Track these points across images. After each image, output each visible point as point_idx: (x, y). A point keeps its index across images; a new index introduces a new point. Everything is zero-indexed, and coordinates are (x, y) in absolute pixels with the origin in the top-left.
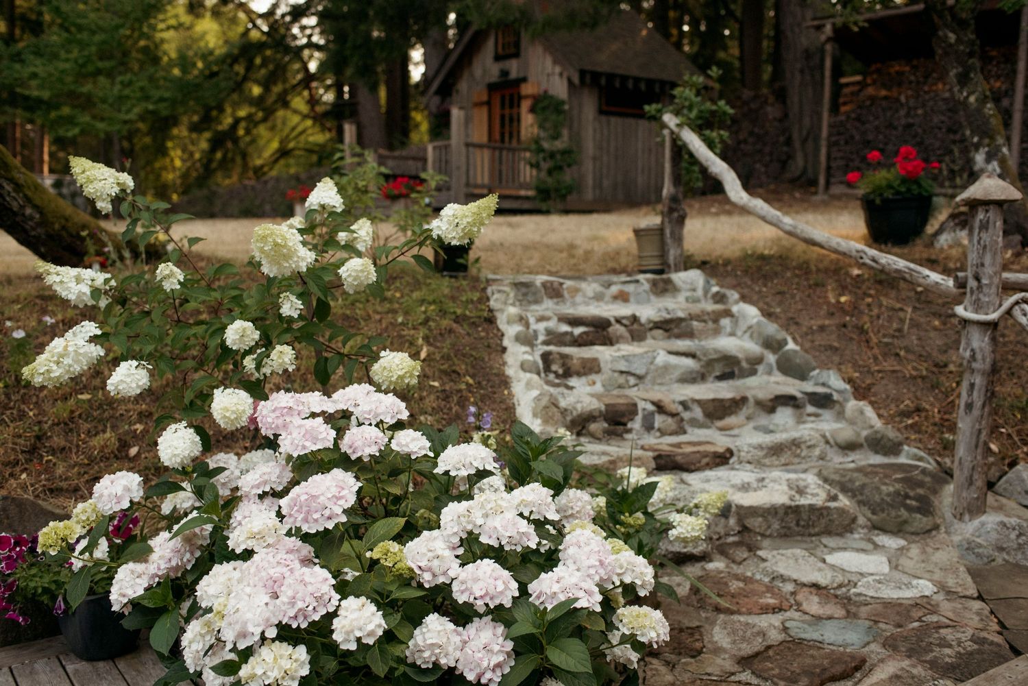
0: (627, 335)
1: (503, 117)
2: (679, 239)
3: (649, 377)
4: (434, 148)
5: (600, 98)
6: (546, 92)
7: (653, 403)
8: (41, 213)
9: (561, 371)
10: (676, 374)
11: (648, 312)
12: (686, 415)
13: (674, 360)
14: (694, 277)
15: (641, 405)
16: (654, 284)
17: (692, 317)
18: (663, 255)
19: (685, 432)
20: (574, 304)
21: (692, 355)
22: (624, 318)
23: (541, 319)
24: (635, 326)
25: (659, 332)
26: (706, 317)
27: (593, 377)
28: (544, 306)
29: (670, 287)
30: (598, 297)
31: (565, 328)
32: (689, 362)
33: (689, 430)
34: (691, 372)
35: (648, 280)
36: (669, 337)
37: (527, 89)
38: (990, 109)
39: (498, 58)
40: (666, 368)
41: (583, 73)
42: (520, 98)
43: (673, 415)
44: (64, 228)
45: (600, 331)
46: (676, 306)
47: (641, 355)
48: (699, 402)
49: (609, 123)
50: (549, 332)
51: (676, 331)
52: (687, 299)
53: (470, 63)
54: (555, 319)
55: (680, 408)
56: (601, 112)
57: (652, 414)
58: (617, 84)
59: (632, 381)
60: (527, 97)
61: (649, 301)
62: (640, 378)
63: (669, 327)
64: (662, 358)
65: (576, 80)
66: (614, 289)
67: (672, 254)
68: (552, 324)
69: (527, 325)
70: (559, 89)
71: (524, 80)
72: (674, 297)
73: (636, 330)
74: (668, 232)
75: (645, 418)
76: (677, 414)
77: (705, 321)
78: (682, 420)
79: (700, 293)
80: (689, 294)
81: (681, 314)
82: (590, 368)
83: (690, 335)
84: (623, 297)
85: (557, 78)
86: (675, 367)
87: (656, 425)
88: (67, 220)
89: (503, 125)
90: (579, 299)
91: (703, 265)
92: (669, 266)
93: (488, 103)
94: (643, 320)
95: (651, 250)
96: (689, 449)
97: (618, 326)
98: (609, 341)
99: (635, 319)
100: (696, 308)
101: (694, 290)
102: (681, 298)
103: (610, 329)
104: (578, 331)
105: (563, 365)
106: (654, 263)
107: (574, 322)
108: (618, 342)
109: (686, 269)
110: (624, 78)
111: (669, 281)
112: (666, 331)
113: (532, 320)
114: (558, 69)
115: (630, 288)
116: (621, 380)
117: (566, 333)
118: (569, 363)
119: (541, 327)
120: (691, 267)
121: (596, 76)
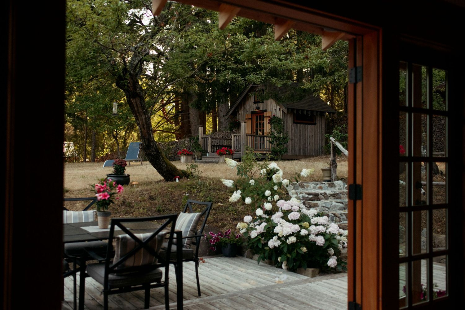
0: (323, 198)
1: (257, 124)
2: (335, 172)
3: (331, 208)
4: (234, 136)
5: (294, 118)
6: (274, 115)
7: (333, 214)
8: (166, 165)
9: (308, 206)
10: (338, 208)
11: (329, 192)
12: (342, 217)
13: (337, 204)
14: (340, 182)
15: (330, 214)
16: (329, 184)
17: (341, 193)
18: (331, 176)
19: (341, 222)
20: (308, 190)
21: (342, 203)
22: (322, 193)
23: (301, 193)
24: (325, 196)
25: (332, 197)
26: (344, 193)
27: (317, 208)
28: (300, 190)
29: (333, 185)
30: (314, 188)
31: (307, 196)
32: (341, 205)
33: (343, 221)
34: (342, 207)
35: (327, 183)
36: (335, 199)
37: (266, 114)
38: (424, 135)
39: (255, 102)
40: (335, 206)
41: (288, 109)
42: (264, 117)
43: (338, 217)
44: (170, 169)
45: (316, 197)
46: (336, 190)
47: (329, 203)
48: (345, 214)
49: (297, 126)
50: (303, 197)
51: (336, 197)
52: (338, 189)
53: (244, 104)
54: (304, 193)
55: (340, 216)
56: (294, 122)
57: (333, 217)
58: (300, 113)
59: (327, 209)
60: (267, 117)
61: (328, 189)
62: (329, 208)
63: (334, 196)
64: (334, 203)
65: (286, 112)
66: (318, 186)
67: (333, 176)
68: (304, 195)
69: (298, 195)
70: (279, 114)
71: (266, 111)
72: (335, 188)
73: (326, 196)
74: (332, 170)
75: (331, 218)
76: (339, 217)
77: (344, 194)
78: (341, 219)
79: (342, 187)
80: (339, 187)
81: (338, 193)
82: (316, 206)
83: (340, 198)
84: (321, 188)
85: (278, 110)
86: (338, 206)
87: (334, 220)
88: (171, 166)
89: (257, 127)
90: (309, 188)
91: (342, 179)
92: (333, 179)
93: (251, 119)
94: (327, 194)
95: (327, 175)
96: (343, 225)
97: (321, 195)
98: (319, 200)
99: (325, 194)
100: (341, 191)
101: (340, 186)
102: (337, 188)
103: (319, 196)
104: (310, 197)
105: (309, 205)
106: (328, 179)
107: (309, 194)
108: (321, 200)
109: (337, 181)
110: (303, 110)
111: (333, 184)
112: (334, 197)
113: (299, 193)
114: (278, 107)
115: (323, 185)
116: (324, 209)
117: (307, 197)
118: (310, 204)
119: (301, 195)
120: (339, 180)
121: (293, 110)
